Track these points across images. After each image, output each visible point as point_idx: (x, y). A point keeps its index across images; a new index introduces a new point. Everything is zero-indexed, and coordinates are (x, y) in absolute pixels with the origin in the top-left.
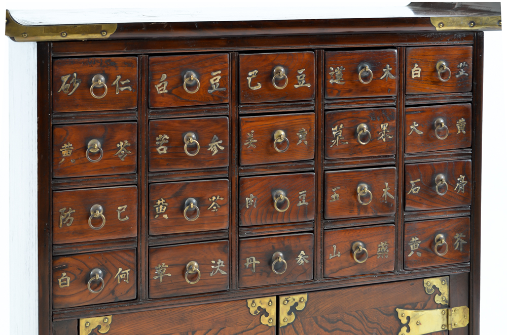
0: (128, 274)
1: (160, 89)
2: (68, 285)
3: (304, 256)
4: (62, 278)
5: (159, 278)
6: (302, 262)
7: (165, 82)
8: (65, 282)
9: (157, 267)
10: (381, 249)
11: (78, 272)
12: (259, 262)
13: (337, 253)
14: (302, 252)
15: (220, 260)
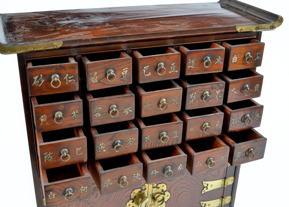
0: (87, 188)
1: (94, 80)
2: (54, 197)
3: (181, 166)
4: (50, 195)
5: (106, 186)
6: (180, 169)
7: (96, 77)
8: (52, 196)
9: (105, 182)
10: (222, 159)
11: (59, 191)
12: (158, 172)
13: (199, 164)
14: (181, 165)
15: (138, 174)
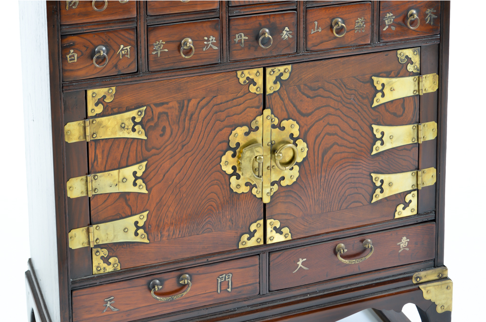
0: (129, 50)
2: (76, 60)
3: (288, 31)
4: (70, 55)
5: (157, 53)
6: (287, 37)
8: (73, 58)
9: (155, 44)
10: (359, 24)
11: (84, 49)
12: (247, 38)
13: (318, 28)
14: (287, 28)
15: (211, 37)
